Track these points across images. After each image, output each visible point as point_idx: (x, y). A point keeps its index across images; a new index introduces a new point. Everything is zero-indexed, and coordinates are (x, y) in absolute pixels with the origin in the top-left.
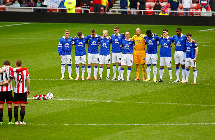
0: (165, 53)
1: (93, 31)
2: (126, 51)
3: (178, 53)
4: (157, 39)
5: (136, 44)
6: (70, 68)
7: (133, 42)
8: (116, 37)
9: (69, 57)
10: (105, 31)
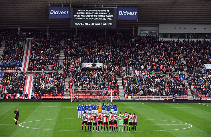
0: (108, 110)
1: (87, 104)
2: (97, 110)
3: (111, 110)
4: (106, 106)
5: (99, 107)
6: (80, 115)
7: (98, 107)
8: (93, 106)
9: (80, 112)
10: (90, 104)
